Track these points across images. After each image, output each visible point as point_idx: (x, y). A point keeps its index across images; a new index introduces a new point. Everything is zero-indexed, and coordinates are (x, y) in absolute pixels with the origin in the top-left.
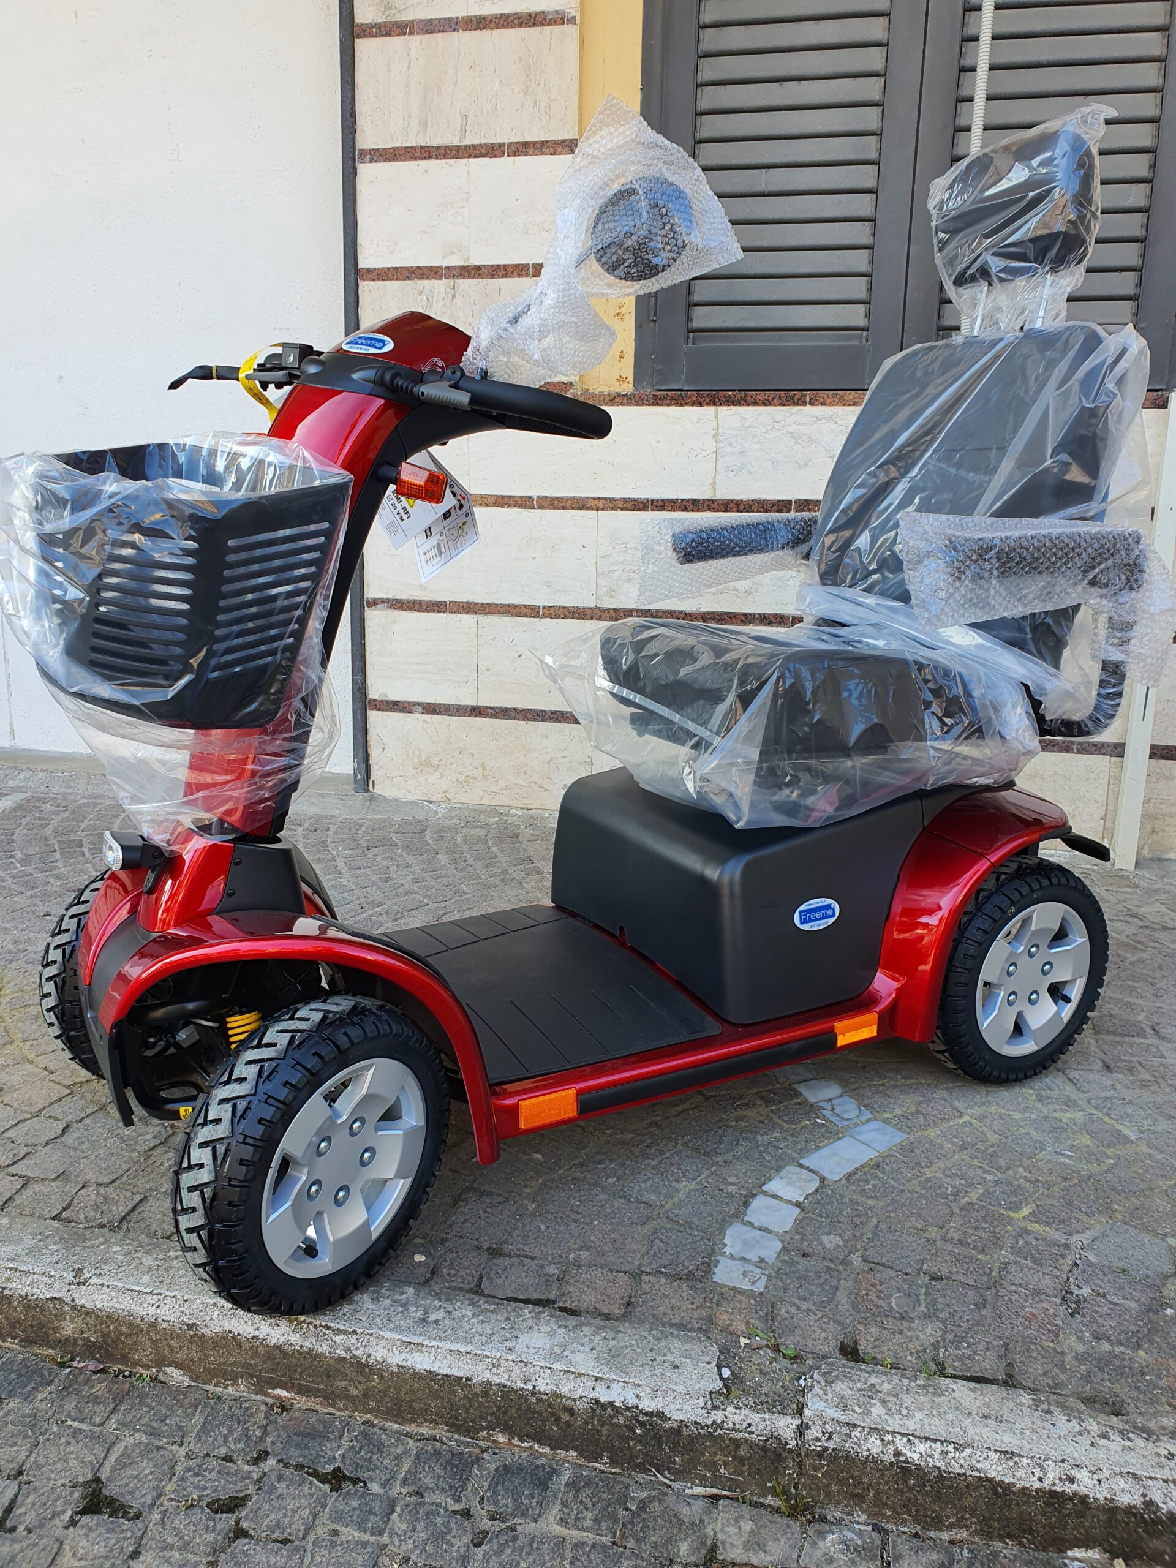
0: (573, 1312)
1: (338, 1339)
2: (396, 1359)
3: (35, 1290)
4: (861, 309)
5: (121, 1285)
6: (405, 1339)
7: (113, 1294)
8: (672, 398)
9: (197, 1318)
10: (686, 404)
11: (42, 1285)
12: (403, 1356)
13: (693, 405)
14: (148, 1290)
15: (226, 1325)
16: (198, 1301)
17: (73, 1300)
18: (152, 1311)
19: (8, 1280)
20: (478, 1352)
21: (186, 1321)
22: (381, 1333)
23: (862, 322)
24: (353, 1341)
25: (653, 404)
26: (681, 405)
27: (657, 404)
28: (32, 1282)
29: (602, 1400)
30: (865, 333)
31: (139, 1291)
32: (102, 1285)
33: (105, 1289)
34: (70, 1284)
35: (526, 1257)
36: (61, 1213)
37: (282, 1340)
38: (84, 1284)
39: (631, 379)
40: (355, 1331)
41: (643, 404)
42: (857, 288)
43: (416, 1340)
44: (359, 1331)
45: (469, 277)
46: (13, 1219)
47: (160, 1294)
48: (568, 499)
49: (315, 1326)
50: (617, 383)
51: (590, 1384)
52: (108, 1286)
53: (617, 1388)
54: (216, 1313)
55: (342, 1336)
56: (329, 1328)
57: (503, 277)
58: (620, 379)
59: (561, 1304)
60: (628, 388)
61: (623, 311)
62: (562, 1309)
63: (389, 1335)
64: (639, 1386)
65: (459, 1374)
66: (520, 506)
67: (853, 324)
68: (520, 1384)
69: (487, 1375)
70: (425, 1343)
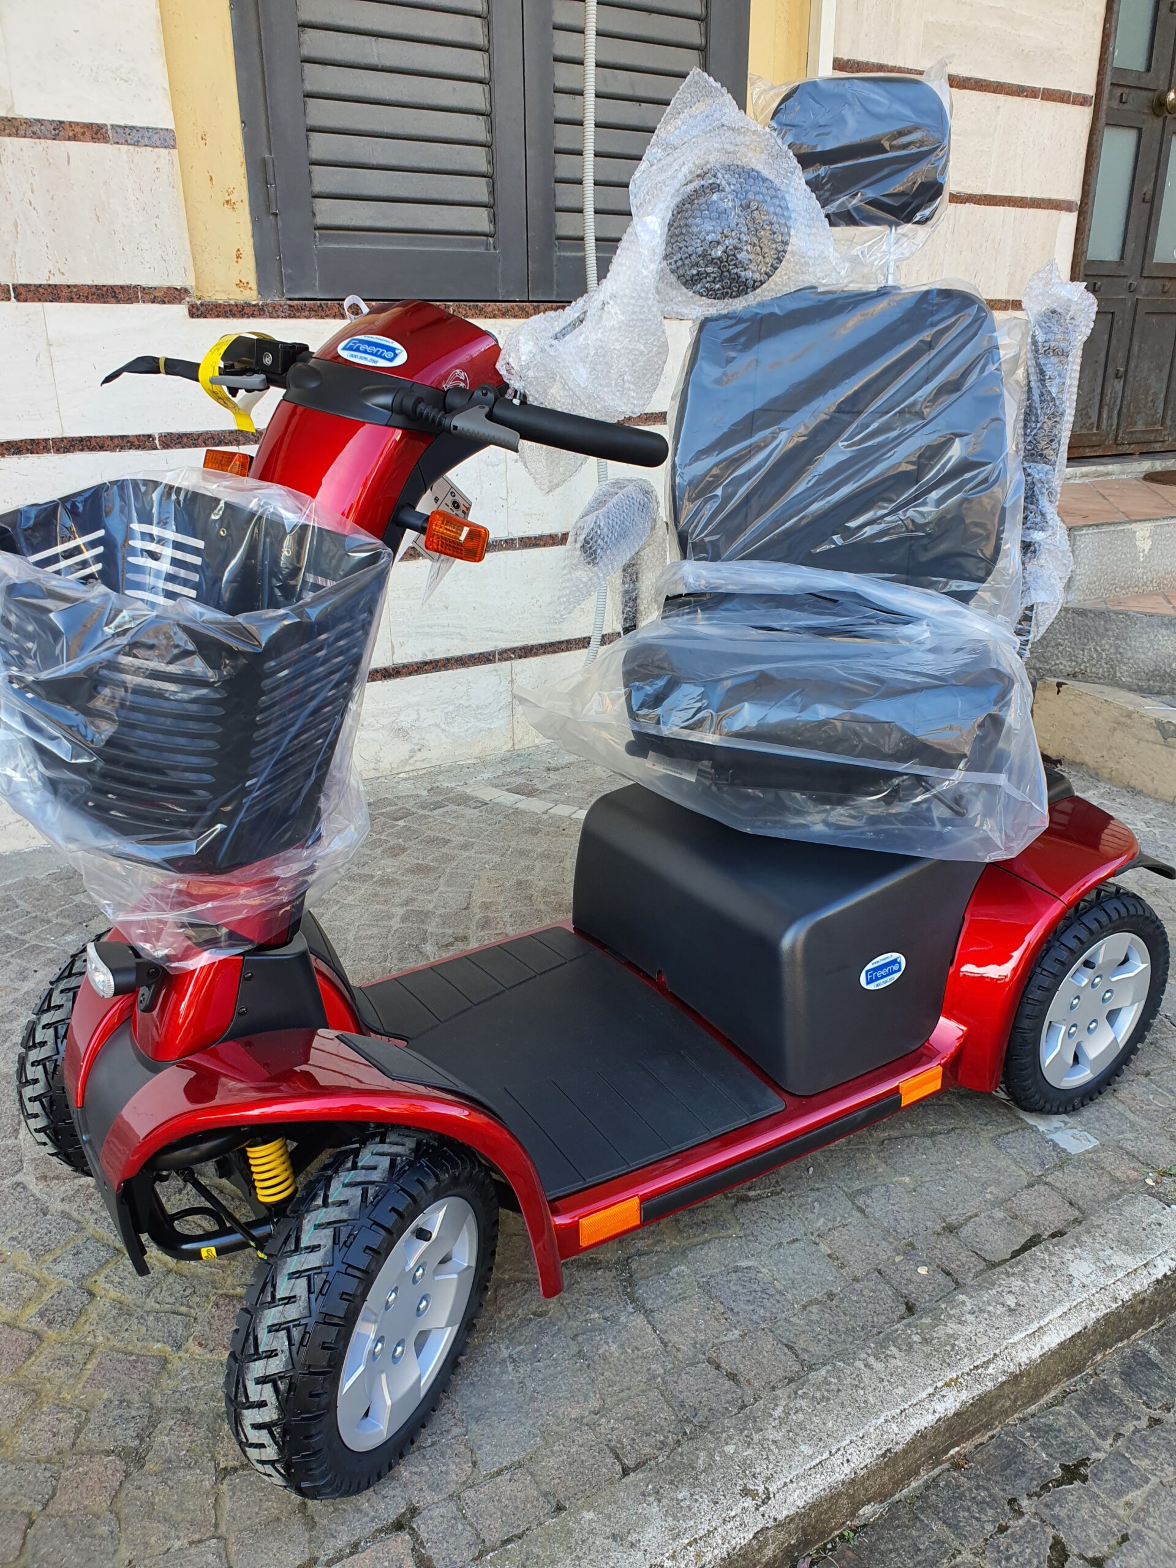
0: (1058, 1234)
1: (990, 1370)
2: (1036, 1353)
3: (733, 1542)
4: (484, 213)
5: (800, 1471)
6: (1029, 1332)
7: (802, 1484)
8: (311, 310)
9: (885, 1444)
10: (327, 316)
11: (734, 1533)
12: (1038, 1346)
13: (335, 317)
14: (826, 1455)
15: (911, 1429)
16: (872, 1430)
17: (775, 1519)
18: (847, 1469)
19: (698, 1556)
20: (1075, 1303)
21: (880, 1453)
22: (1011, 1341)
23: (486, 227)
24: (1001, 1363)
25: (290, 316)
26: (322, 317)
27: (294, 317)
28: (723, 1538)
29: (1160, 1277)
30: (491, 240)
31: (820, 1462)
32: (785, 1484)
33: (790, 1486)
34: (757, 1509)
35: (971, 1217)
36: (622, 1464)
37: (958, 1405)
38: (769, 1498)
39: (253, 284)
40: (995, 1355)
41: (278, 317)
42: (479, 189)
43: (1034, 1326)
44: (997, 1352)
45: (17, 135)
46: (591, 1507)
47: (839, 1449)
48: (200, 435)
49: (968, 1374)
50: (238, 290)
51: (1145, 1272)
52: (791, 1481)
53: (1159, 1262)
54: (894, 1426)
55: (992, 1366)
56: (977, 1367)
57: (69, 139)
58: (240, 284)
59: (1047, 1234)
60: (251, 296)
61: (234, 198)
62: (1053, 1236)
63: (1016, 1338)
64: (1166, 1252)
65: (1078, 1330)
66: (138, 447)
67: (479, 229)
68: (1114, 1306)
69: (1093, 1315)
70: (1042, 1324)
